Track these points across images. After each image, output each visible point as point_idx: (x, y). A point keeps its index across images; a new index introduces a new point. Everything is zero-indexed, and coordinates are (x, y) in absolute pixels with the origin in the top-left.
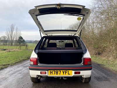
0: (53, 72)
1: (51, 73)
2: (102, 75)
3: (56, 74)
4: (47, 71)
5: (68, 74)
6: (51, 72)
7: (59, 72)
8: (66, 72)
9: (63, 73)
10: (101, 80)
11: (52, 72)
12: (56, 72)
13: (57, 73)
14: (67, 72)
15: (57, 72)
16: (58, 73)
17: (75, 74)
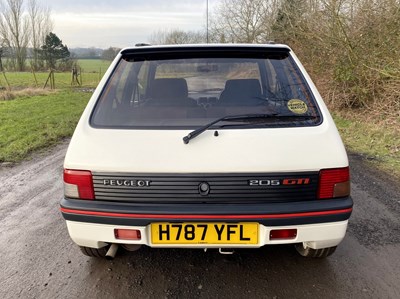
0: (174, 231)
1: (164, 236)
2: (377, 212)
3: (186, 238)
4: (142, 229)
5: (242, 238)
6: (161, 232)
7: (199, 231)
8: (229, 232)
9: (219, 233)
10: (376, 241)
11: (168, 232)
12: (187, 232)
13: (190, 236)
14: (237, 230)
15: (190, 229)
16: (193, 232)
17: (271, 238)
